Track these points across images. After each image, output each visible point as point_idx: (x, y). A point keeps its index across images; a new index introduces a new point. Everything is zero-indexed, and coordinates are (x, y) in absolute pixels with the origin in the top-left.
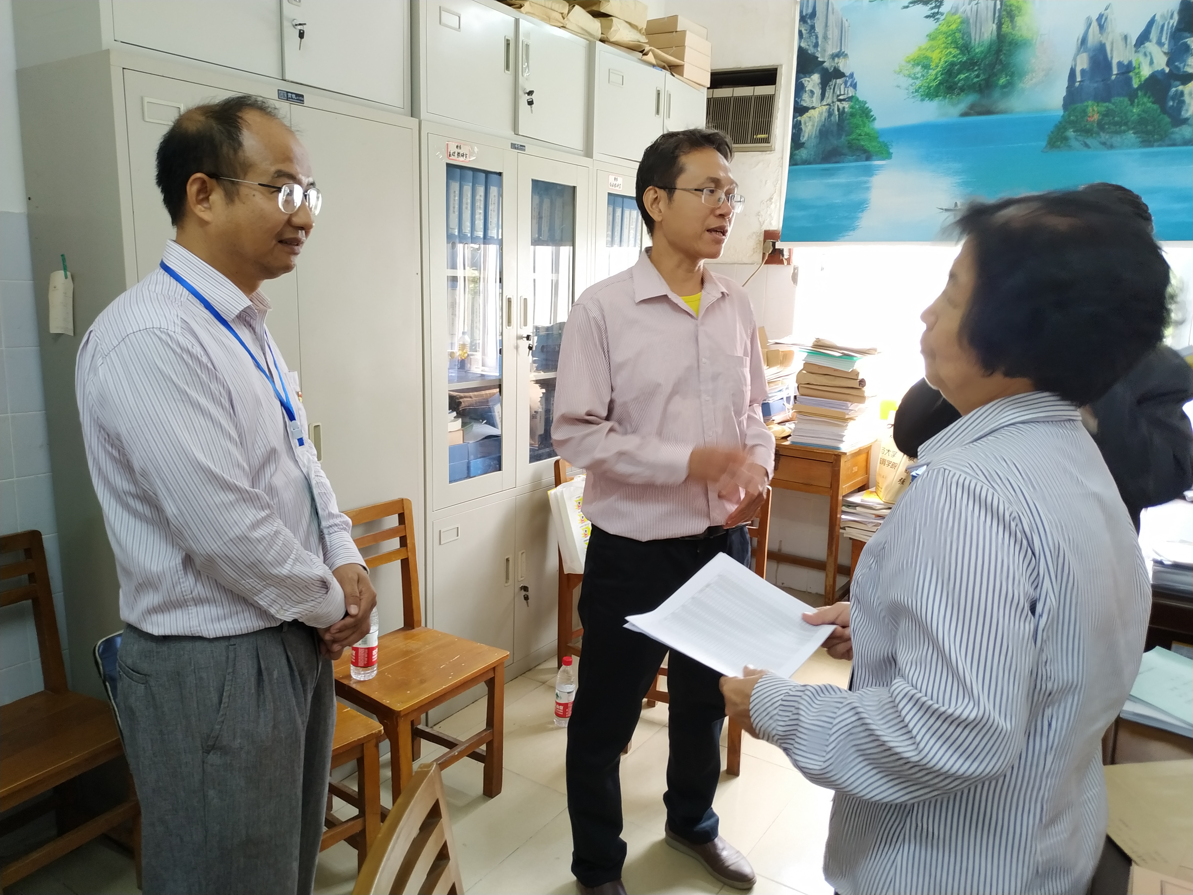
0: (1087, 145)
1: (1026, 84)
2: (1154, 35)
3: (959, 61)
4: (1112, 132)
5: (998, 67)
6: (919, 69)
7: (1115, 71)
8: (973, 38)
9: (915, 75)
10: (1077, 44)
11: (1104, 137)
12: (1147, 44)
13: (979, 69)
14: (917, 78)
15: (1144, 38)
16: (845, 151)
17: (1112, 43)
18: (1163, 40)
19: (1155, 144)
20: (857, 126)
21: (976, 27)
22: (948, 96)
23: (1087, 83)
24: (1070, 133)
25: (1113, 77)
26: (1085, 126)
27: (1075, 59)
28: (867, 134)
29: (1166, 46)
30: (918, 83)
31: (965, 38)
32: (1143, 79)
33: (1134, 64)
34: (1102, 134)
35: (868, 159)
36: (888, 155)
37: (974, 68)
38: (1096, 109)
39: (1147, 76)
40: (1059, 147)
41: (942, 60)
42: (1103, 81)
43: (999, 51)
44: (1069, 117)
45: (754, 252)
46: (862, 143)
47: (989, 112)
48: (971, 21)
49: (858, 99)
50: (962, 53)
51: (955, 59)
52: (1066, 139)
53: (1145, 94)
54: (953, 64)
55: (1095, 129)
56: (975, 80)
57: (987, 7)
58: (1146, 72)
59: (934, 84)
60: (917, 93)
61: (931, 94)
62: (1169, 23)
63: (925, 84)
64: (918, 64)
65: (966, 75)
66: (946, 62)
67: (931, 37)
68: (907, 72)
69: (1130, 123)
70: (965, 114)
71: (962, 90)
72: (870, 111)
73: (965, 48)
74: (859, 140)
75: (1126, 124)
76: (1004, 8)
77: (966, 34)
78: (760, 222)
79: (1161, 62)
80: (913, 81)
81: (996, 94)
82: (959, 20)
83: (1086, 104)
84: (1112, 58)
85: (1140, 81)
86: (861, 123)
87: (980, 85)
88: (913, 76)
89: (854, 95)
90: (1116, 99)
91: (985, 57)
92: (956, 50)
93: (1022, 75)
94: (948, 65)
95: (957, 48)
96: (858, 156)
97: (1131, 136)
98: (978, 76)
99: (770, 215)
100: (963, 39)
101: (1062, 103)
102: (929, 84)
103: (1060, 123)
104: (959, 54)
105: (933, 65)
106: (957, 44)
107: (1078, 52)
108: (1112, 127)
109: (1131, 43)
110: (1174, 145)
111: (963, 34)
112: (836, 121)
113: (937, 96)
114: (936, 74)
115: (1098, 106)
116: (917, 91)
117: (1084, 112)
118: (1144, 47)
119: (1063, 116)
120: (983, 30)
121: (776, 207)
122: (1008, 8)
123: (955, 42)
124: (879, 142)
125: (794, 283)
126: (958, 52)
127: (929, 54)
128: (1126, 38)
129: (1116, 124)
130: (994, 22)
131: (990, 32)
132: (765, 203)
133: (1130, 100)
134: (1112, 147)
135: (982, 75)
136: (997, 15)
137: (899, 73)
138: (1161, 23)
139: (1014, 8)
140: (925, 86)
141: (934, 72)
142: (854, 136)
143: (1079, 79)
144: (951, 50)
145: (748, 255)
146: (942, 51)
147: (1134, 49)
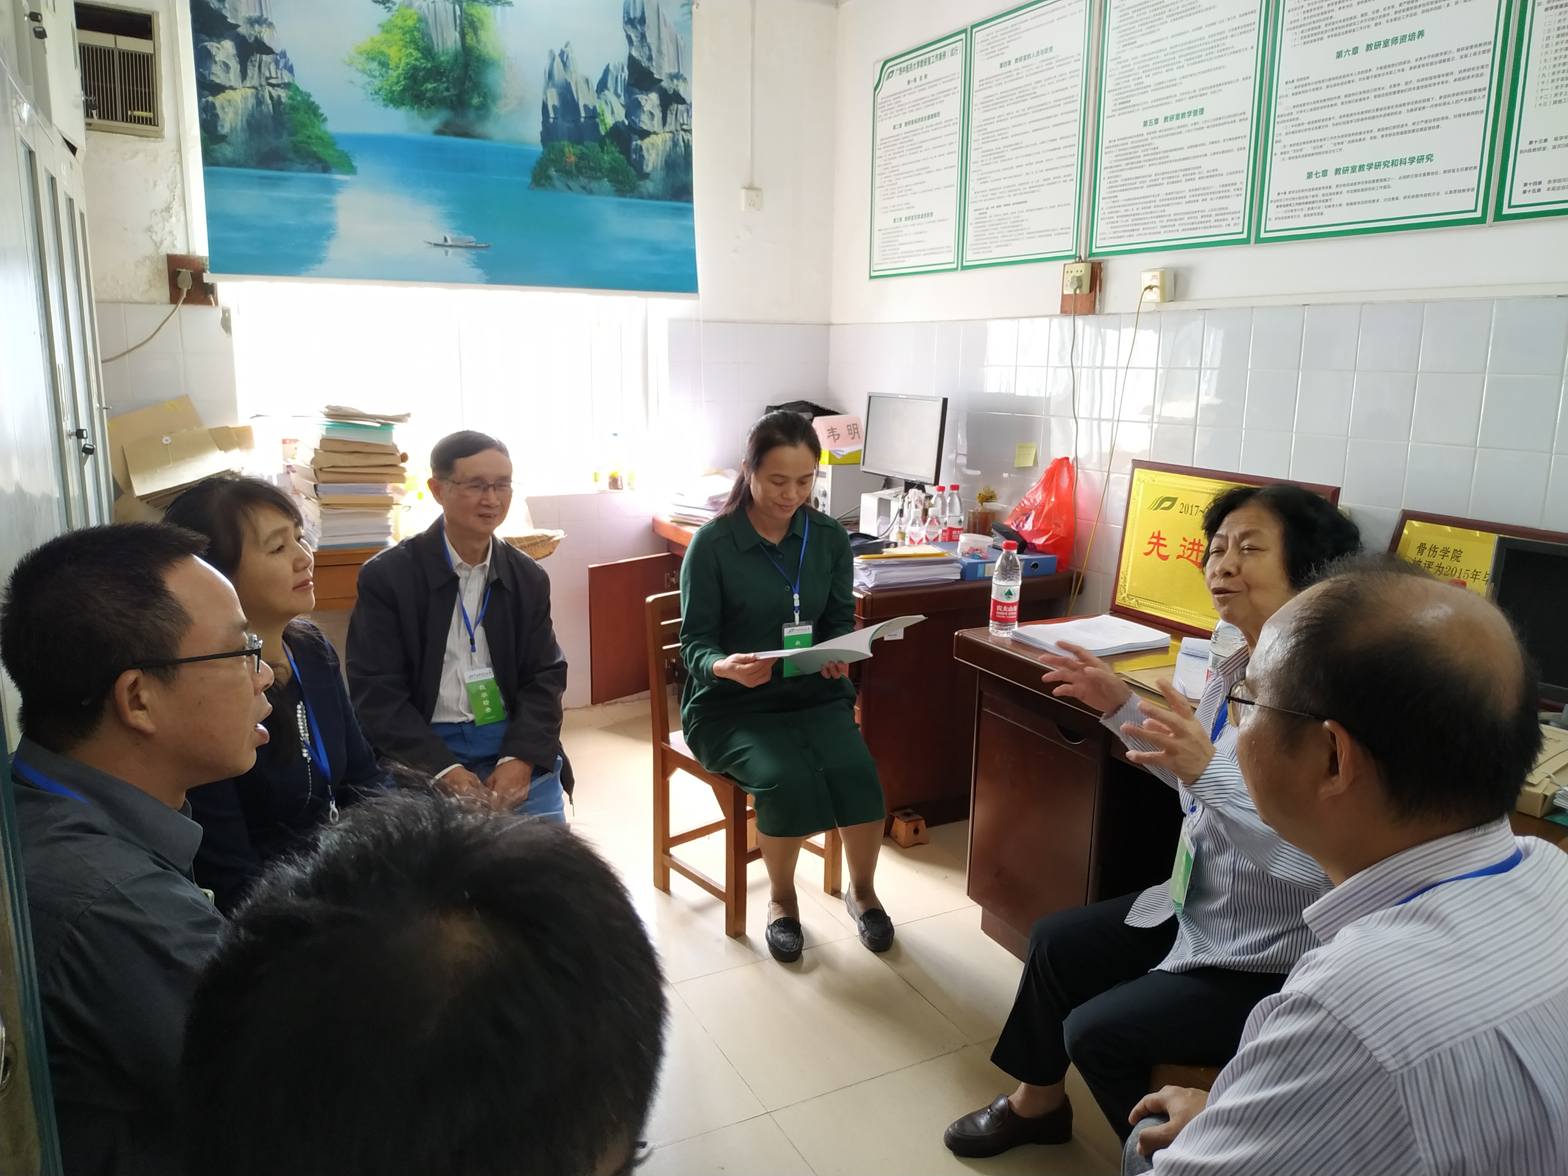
0: (569, 188)
1: (500, 109)
2: (610, 83)
3: (423, 66)
4: (588, 177)
5: (468, 84)
6: (374, 65)
7: (583, 114)
8: (435, 43)
9: (371, 72)
10: (545, 78)
11: (583, 181)
12: (606, 92)
13: (448, 81)
14: (375, 77)
15: (602, 86)
16: (291, 155)
17: (576, 84)
18: (619, 92)
19: (628, 195)
20: (304, 126)
21: (436, 29)
22: (416, 106)
23: (560, 121)
24: (552, 172)
25: (582, 120)
26: (565, 167)
27: (545, 93)
28: (319, 138)
29: (622, 98)
30: (377, 83)
31: (425, 40)
32: (608, 127)
33: (599, 110)
34: (580, 177)
35: (326, 169)
36: (351, 170)
37: (442, 79)
38: (571, 150)
39: (611, 125)
40: (543, 185)
41: (403, 61)
42: (573, 121)
43: (466, 65)
44: (549, 155)
45: (151, 287)
46: (315, 149)
47: (465, 134)
48: (430, 21)
49: (298, 89)
50: (425, 57)
51: (418, 63)
52: (549, 178)
53: (612, 143)
54: (415, 69)
55: (575, 172)
56: (446, 94)
57: (446, 10)
58: (610, 121)
59: (398, 88)
60: (377, 96)
61: (395, 100)
62: (621, 76)
63: (385, 87)
64: (373, 59)
65: (434, 85)
66: (408, 64)
67: (385, 29)
68: (360, 67)
69: (603, 170)
70: (439, 132)
71: (432, 102)
72: (318, 108)
73: (428, 52)
74: (308, 144)
75: (600, 171)
76: (464, 16)
77: (426, 35)
78: (155, 243)
79: (620, 114)
80: (370, 79)
81: (472, 115)
82: (415, 17)
83: (562, 143)
84: (578, 99)
85: (606, 128)
86: (308, 122)
87: (451, 101)
88: (368, 72)
89: (291, 81)
90: (586, 143)
91: (452, 70)
92: (417, 52)
93: (495, 99)
94: (410, 69)
95: (419, 50)
96: (312, 165)
97: (606, 183)
98: (447, 89)
99: (171, 232)
100: (423, 40)
101: (540, 138)
102: (391, 87)
103: (541, 159)
104: (421, 58)
105: (392, 65)
106: (418, 46)
107: (547, 87)
108: (588, 172)
109: (593, 88)
110: (642, 198)
111: (423, 35)
112: (270, 113)
113: (404, 105)
114: (398, 77)
115: (573, 147)
116: (376, 93)
117: (562, 151)
118: (604, 95)
119: (543, 153)
120: (445, 36)
121: (178, 221)
122: (469, 18)
123: (414, 41)
124: (336, 150)
125: (226, 332)
126: (420, 55)
127: (384, 48)
128: (587, 81)
129: (592, 169)
130: (456, 30)
131: (453, 39)
132: (159, 214)
133: (600, 146)
134: (591, 192)
135: (452, 90)
136: (458, 22)
137: (350, 65)
138: (615, 74)
139: (475, 19)
140: (386, 89)
141: (395, 74)
142: (300, 137)
143: (552, 115)
144: (412, 51)
145: (141, 290)
146: (401, 50)
147: (596, 95)
